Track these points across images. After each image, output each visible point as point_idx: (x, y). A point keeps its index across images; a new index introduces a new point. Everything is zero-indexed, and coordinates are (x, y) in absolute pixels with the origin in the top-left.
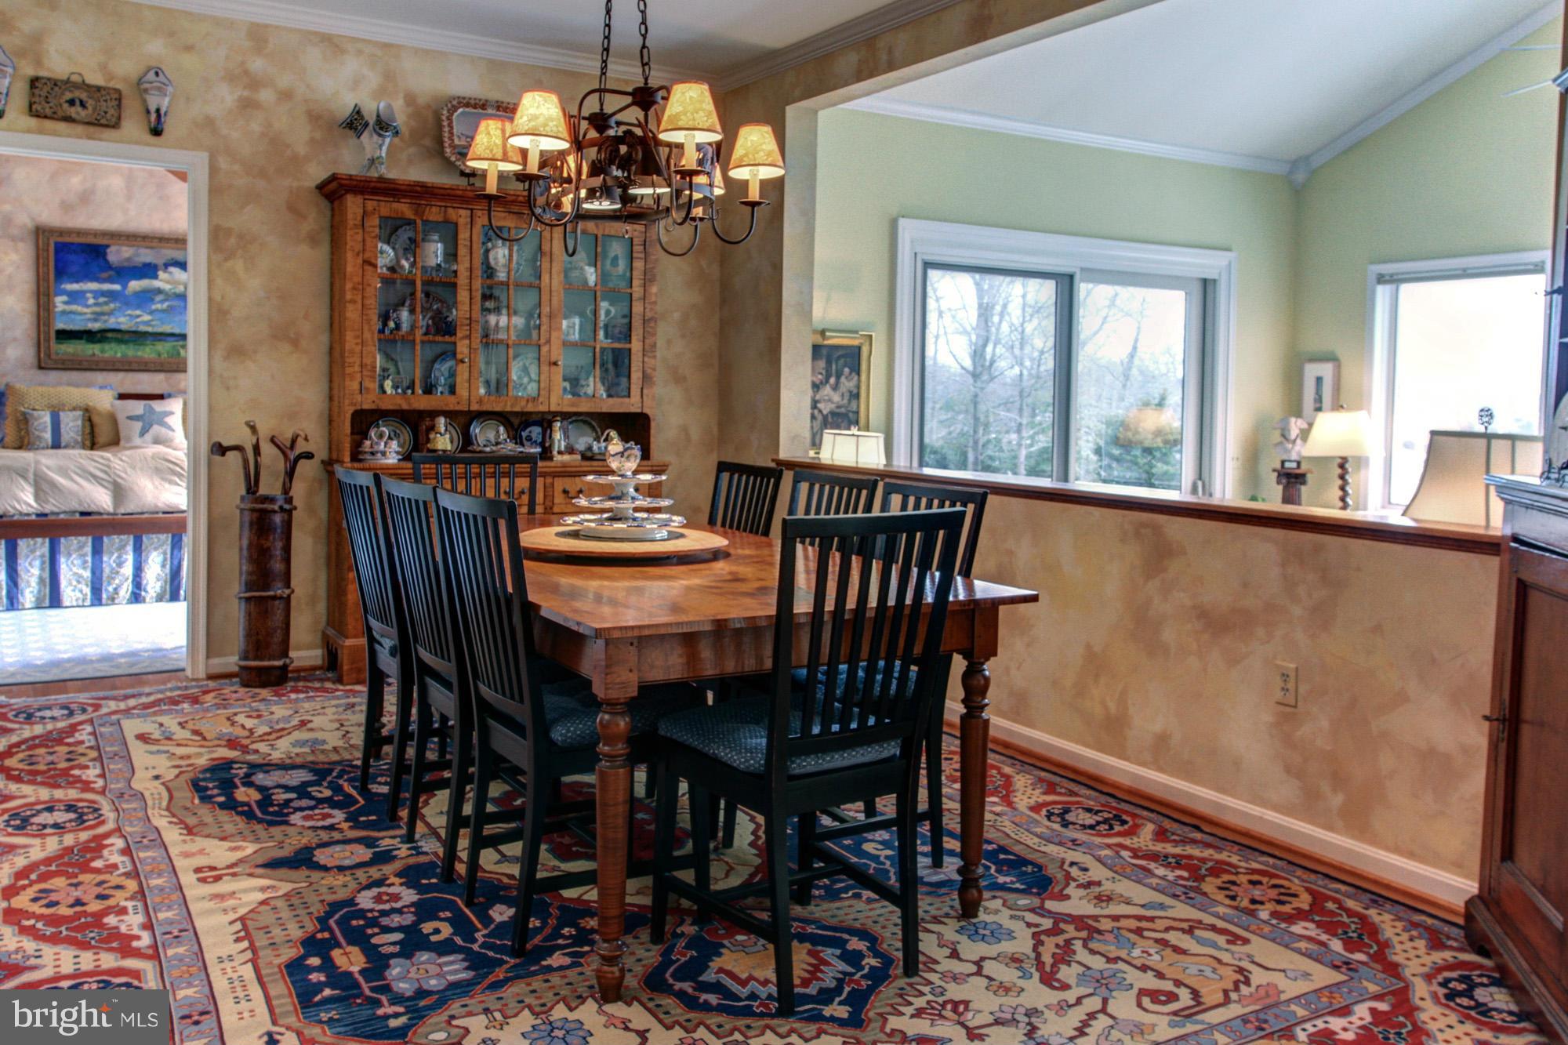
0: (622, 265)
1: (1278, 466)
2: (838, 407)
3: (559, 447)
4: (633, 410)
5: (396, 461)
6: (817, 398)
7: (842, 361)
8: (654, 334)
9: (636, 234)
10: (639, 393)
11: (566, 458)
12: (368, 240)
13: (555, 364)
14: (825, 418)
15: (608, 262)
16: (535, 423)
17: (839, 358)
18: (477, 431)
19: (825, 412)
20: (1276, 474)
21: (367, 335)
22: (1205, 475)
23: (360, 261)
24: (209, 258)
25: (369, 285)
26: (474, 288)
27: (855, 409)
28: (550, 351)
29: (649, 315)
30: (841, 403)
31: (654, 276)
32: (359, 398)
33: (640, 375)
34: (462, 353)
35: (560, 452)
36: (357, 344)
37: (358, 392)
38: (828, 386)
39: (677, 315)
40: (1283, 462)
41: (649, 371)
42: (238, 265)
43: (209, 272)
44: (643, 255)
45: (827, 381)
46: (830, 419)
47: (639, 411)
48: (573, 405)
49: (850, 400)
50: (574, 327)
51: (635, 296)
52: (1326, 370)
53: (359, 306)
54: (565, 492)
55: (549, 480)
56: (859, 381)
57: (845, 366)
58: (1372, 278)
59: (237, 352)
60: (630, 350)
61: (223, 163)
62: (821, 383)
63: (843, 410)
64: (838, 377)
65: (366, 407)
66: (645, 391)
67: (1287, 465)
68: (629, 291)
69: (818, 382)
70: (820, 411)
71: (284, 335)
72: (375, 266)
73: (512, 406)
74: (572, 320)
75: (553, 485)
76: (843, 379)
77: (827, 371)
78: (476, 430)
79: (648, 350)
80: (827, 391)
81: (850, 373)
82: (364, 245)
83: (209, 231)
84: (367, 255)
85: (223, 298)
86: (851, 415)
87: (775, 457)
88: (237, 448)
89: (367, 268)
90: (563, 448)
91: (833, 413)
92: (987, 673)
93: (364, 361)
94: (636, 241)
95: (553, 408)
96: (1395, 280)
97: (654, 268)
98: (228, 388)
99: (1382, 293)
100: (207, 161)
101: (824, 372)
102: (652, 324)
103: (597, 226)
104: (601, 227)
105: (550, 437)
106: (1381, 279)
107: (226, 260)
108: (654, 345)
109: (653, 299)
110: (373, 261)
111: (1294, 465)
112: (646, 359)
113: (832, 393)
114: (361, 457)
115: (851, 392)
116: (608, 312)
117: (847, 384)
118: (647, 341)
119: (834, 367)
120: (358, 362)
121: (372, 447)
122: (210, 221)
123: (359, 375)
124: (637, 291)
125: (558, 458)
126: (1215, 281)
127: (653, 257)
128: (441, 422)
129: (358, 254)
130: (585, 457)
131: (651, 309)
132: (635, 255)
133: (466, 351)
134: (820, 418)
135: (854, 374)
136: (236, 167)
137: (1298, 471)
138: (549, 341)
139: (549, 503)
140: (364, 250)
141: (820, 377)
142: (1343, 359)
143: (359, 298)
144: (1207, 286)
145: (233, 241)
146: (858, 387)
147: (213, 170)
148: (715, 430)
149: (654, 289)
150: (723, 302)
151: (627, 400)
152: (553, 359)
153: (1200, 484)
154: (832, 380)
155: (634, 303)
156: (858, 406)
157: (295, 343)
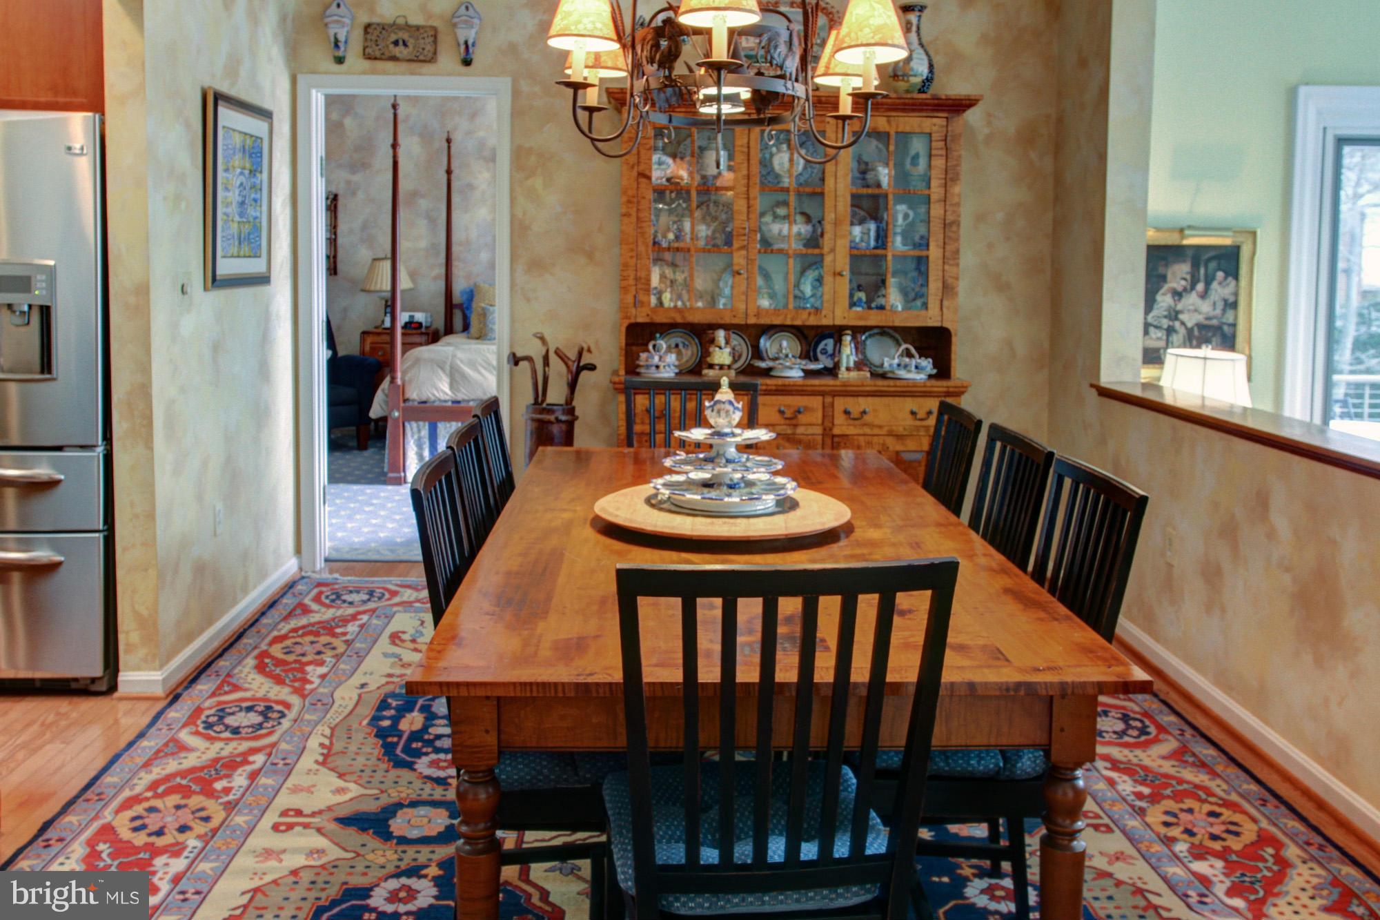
0: (923, 162)
2: (1208, 318)
3: (848, 362)
4: (931, 323)
5: (672, 375)
6: (1179, 307)
7: (1212, 265)
8: (957, 240)
9: (935, 128)
10: (938, 303)
11: (854, 374)
12: (643, 152)
13: (840, 274)
14: (1190, 332)
15: (908, 161)
16: (830, 336)
17: (1209, 260)
18: (768, 344)
19: (1189, 325)
21: (642, 248)
23: (635, 173)
24: (511, 177)
25: (644, 198)
26: (751, 196)
27: (1231, 320)
28: (834, 260)
29: (950, 218)
30: (1212, 314)
31: (958, 174)
32: (633, 311)
33: (940, 285)
34: (739, 264)
35: (848, 369)
36: (632, 257)
37: (632, 305)
38: (1194, 294)
39: (1000, 216)
41: (950, 281)
42: (538, 182)
43: (512, 191)
44: (943, 152)
45: (1193, 287)
46: (1196, 332)
47: (938, 324)
48: (860, 318)
49: (1224, 310)
50: (868, 234)
51: (934, 197)
53: (634, 219)
54: (847, 412)
55: (828, 399)
56: (1237, 286)
57: (1219, 269)
59: (537, 266)
60: (927, 257)
61: (525, 86)
62: (1185, 290)
63: (1215, 322)
64: (1208, 284)
65: (640, 320)
66: (946, 303)
68: (927, 192)
69: (1180, 289)
70: (1183, 323)
71: (581, 249)
72: (649, 178)
73: (793, 319)
74: (866, 226)
75: (832, 405)
76: (1215, 285)
77: (1193, 276)
78: (764, 343)
79: (952, 257)
80: (1192, 299)
81: (1226, 278)
82: (639, 158)
83: (511, 150)
84: (642, 168)
85: (524, 214)
86: (1226, 328)
87: (1095, 382)
88: (529, 359)
89: (643, 180)
90: (852, 364)
91: (1200, 326)
92: (1081, 783)
93: (639, 274)
94: (935, 137)
95: (838, 322)
97: (957, 165)
98: (528, 300)
100: (510, 85)
101: (1188, 277)
102: (954, 228)
103: (889, 122)
104: (893, 124)
105: (840, 351)
107: (527, 178)
108: (957, 252)
109: (956, 200)
110: (647, 172)
112: (947, 267)
113: (1198, 301)
114: (638, 370)
115: (1225, 301)
116: (906, 216)
117: (1220, 290)
118: (948, 248)
119: (1202, 271)
120: (632, 277)
121: (647, 361)
122: (512, 141)
123: (634, 288)
124: (936, 191)
125: (843, 374)
127: (955, 154)
128: (721, 335)
129: (632, 167)
130: (874, 375)
131: (954, 212)
132: (934, 152)
133: (743, 262)
134: (1182, 331)
135: (1230, 279)
136: (537, 89)
138: (833, 250)
139: (828, 424)
140: (639, 163)
141: (1183, 283)
143: (633, 212)
145: (533, 159)
146: (1236, 294)
147: (516, 93)
148: (1046, 345)
149: (956, 189)
150: (1057, 199)
151: (923, 312)
152: (838, 270)
154: (1200, 287)
155: (932, 205)
156: (1236, 318)
157: (590, 256)
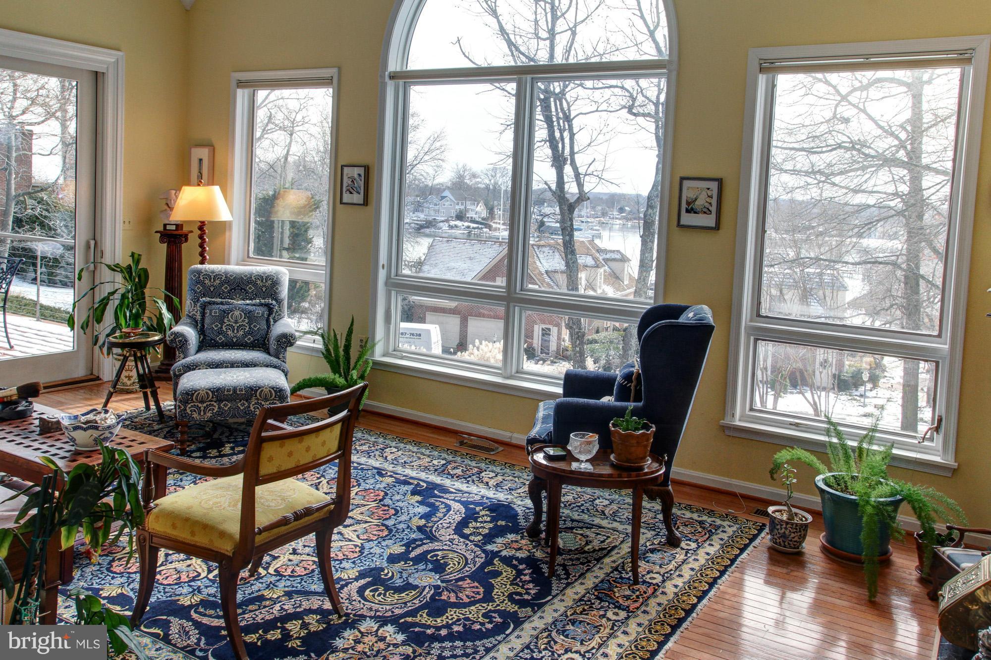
1: (161, 229)
20: (159, 235)
22: (98, 237)
40: (165, 225)
52: (204, 153)
58: (234, 83)
67: (168, 227)
96: (254, 85)
99: (242, 96)
106: (241, 84)
111: (174, 228)
126: (103, 73)
137: (176, 232)
142: (216, 146)
144: (97, 77)
153: (92, 243)
